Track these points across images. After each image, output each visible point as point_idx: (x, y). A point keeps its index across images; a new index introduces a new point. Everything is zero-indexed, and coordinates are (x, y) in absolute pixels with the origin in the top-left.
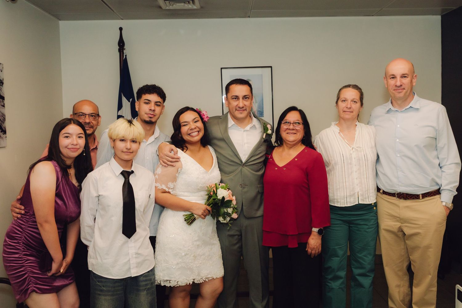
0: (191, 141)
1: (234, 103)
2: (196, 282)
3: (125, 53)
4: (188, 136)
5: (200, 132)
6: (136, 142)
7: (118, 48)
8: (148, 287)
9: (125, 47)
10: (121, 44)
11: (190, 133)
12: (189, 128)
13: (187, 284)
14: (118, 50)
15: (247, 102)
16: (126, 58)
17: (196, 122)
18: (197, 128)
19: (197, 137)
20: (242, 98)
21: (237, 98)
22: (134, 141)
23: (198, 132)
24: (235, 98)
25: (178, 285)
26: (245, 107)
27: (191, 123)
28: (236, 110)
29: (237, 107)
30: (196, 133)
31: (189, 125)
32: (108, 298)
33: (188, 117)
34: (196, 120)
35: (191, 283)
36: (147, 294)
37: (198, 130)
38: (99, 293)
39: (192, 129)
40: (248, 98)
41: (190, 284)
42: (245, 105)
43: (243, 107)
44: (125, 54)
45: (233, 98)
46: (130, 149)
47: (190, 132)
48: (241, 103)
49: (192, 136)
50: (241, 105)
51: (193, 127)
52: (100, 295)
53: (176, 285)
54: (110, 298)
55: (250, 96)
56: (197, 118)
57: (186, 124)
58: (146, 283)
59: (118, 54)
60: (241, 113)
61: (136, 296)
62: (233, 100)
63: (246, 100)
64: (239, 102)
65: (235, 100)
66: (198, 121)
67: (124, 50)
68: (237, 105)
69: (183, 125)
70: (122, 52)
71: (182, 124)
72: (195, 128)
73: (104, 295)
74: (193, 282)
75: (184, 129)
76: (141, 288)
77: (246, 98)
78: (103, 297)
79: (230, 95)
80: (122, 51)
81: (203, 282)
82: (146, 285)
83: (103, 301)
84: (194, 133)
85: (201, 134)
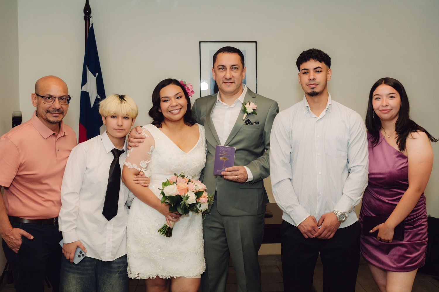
0: (171, 119)
1: (220, 74)
2: (160, 276)
3: (92, 21)
4: (169, 112)
5: (182, 110)
6: (128, 118)
7: (84, 15)
8: (121, 270)
9: (92, 15)
10: (87, 11)
11: (171, 111)
12: (170, 104)
13: (150, 278)
14: (83, 18)
15: (236, 73)
16: (92, 27)
17: (178, 98)
18: (179, 105)
19: (178, 115)
20: (230, 69)
21: (223, 68)
22: (126, 117)
23: (179, 110)
24: (222, 69)
25: (139, 278)
26: (233, 79)
27: (173, 99)
28: (223, 82)
29: (224, 79)
30: (178, 111)
31: (170, 101)
32: (76, 275)
33: (170, 91)
34: (178, 96)
35: (155, 277)
36: (119, 277)
37: (179, 107)
38: (68, 269)
39: (173, 106)
40: (237, 68)
41: (153, 277)
42: (233, 76)
43: (230, 79)
44: (92, 23)
45: (220, 69)
46: (122, 125)
47: (171, 109)
48: (228, 74)
49: (172, 113)
50: (228, 76)
51: (174, 104)
52: (69, 272)
53: (137, 278)
54: (78, 277)
55: (239, 66)
56: (180, 94)
57: (166, 99)
58: (119, 265)
59: (84, 22)
60: (229, 86)
61: (107, 278)
62: (219, 70)
63: (235, 70)
64: (226, 73)
65: (222, 70)
66: (181, 97)
67: (91, 17)
68: (224, 76)
69: (164, 100)
70: (88, 20)
71: (162, 99)
72: (177, 105)
73: (72, 272)
74: (157, 276)
75: (165, 106)
76: (113, 270)
77: (235, 68)
78: (71, 275)
79: (216, 65)
80: (88, 18)
81: (170, 278)
82: (118, 268)
83: (71, 279)
84: (175, 111)
85: (184, 111)
